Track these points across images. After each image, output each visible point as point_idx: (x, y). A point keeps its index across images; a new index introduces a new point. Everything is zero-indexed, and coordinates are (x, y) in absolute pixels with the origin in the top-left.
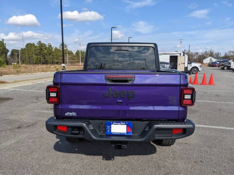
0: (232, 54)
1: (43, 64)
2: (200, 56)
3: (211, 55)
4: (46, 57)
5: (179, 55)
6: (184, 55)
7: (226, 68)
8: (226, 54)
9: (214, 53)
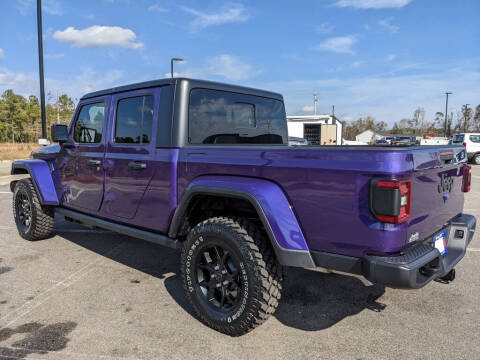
1: (18, 141)
2: (349, 128)
3: (370, 126)
4: (23, 124)
5: (323, 122)
6: (334, 123)
8: (396, 126)
9: (375, 123)
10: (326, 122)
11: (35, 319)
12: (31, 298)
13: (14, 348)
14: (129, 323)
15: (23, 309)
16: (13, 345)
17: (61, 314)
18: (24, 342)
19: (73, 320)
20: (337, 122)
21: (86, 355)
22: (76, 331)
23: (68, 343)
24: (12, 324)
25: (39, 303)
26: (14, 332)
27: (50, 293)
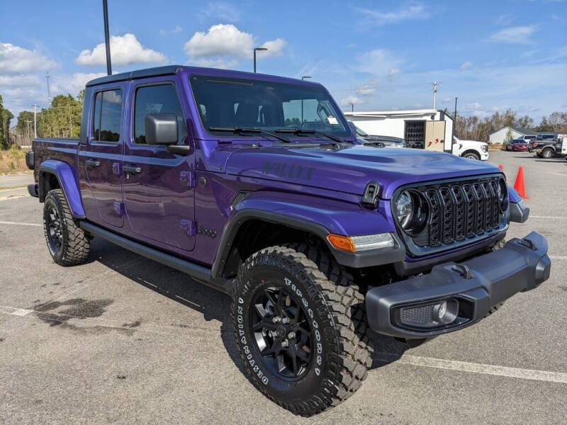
0: (560, 121)
2: (481, 126)
3: (509, 122)
5: (428, 118)
6: (442, 119)
7: (548, 154)
8: (545, 122)
9: (517, 118)
10: (433, 118)
11: (81, 296)
12: (79, 282)
13: (59, 315)
14: (159, 302)
15: (72, 289)
16: (59, 313)
17: (103, 294)
18: (68, 311)
19: (111, 298)
20: (446, 117)
21: (116, 321)
22: (113, 305)
23: (104, 313)
24: (62, 299)
25: (86, 286)
26: (62, 304)
27: (98, 279)
